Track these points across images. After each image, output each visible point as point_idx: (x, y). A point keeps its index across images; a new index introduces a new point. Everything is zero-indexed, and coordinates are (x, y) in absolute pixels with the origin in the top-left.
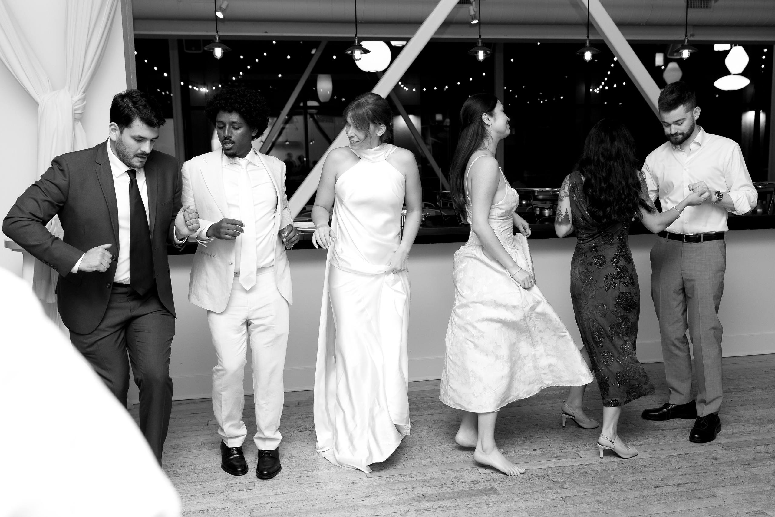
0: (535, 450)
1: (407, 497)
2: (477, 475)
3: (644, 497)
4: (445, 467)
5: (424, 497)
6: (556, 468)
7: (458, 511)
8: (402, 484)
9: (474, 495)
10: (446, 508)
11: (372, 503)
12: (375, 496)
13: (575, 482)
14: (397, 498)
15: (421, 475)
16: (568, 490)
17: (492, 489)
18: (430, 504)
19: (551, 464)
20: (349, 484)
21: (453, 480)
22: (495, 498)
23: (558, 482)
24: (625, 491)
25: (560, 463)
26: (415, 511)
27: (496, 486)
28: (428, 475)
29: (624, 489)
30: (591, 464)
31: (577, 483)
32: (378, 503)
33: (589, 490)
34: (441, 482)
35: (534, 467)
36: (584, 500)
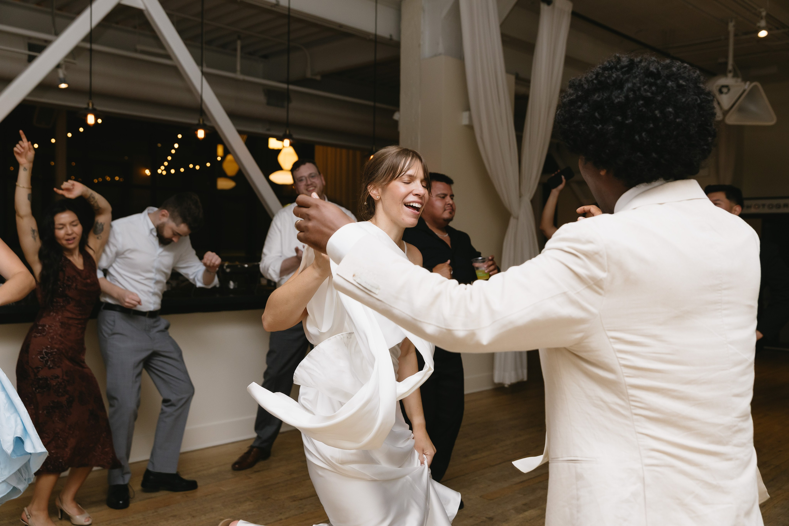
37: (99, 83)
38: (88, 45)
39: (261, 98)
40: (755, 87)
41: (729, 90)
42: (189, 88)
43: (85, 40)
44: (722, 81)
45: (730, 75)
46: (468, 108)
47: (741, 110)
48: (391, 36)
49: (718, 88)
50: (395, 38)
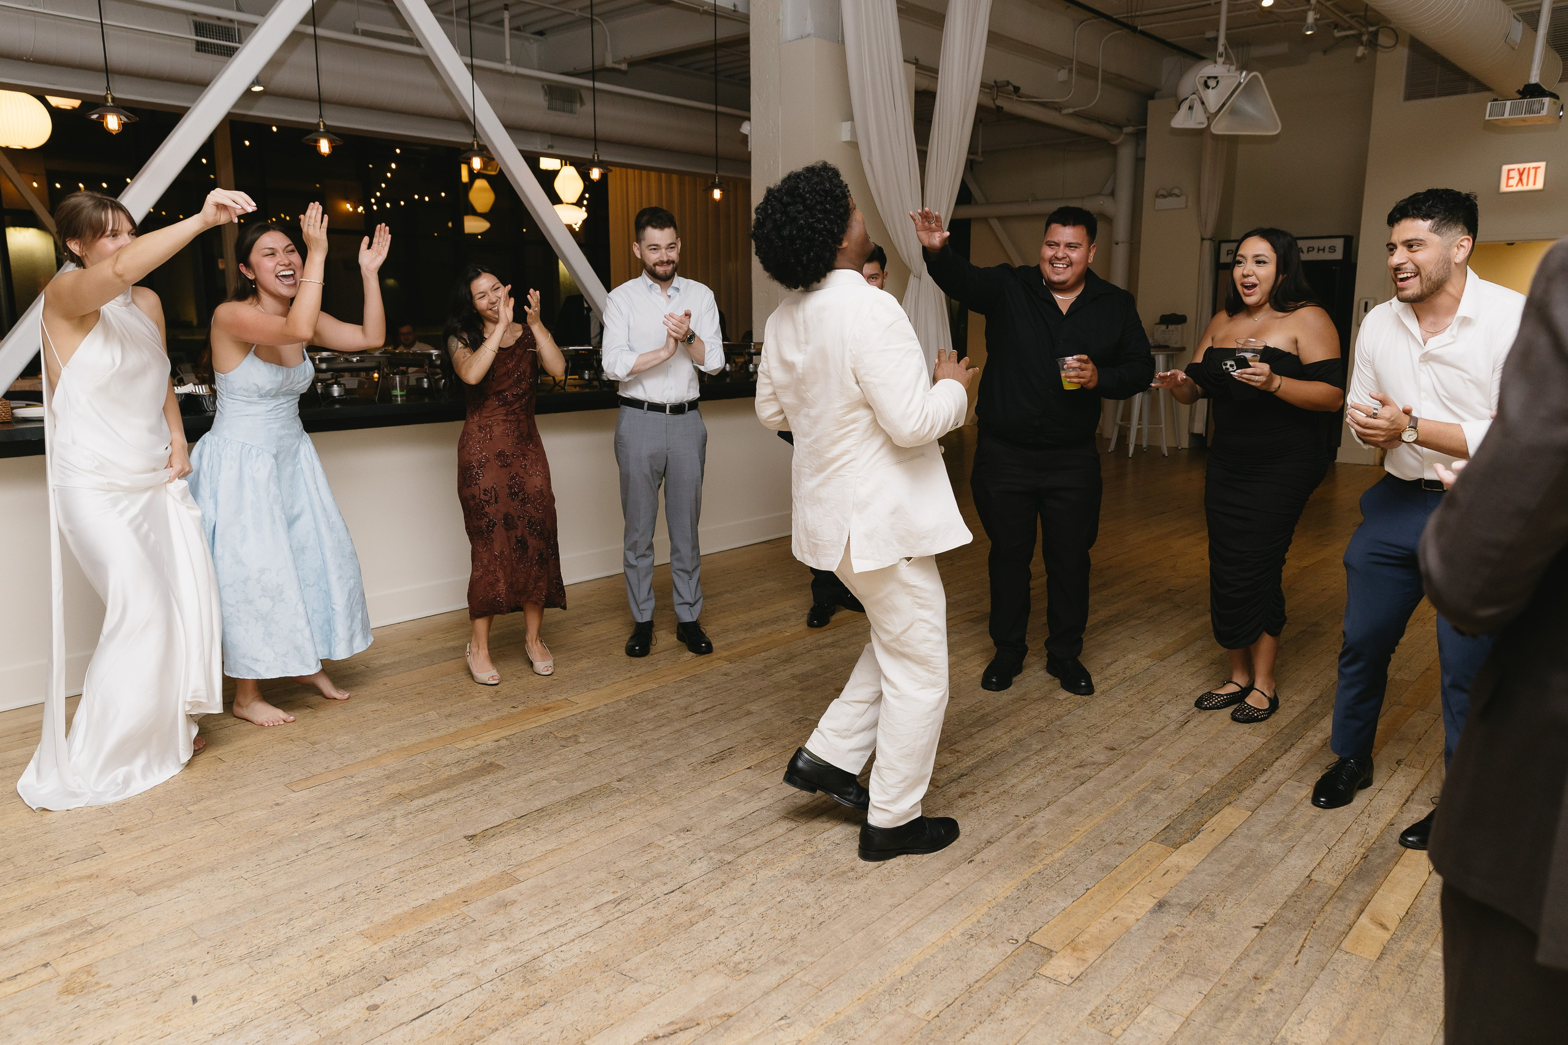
0: (514, 707)
1: (378, 803)
2: (458, 753)
3: (678, 731)
4: (406, 753)
5: (401, 797)
6: (555, 723)
7: (465, 800)
8: (357, 788)
9: (473, 777)
10: (446, 802)
11: (330, 823)
12: (328, 812)
13: (590, 733)
14: (364, 806)
15: (378, 771)
16: (587, 744)
17: (491, 764)
18: (419, 803)
19: (545, 719)
20: (271, 807)
21: (429, 766)
22: (501, 774)
23: (570, 738)
24: (654, 729)
25: (556, 715)
26: (405, 816)
27: (493, 760)
28: (387, 768)
29: (651, 728)
30: (595, 709)
31: (593, 734)
32: (340, 820)
33: (612, 738)
34: (414, 773)
35: (527, 727)
36: (613, 751)
37: (332, 86)
38: (310, 30)
39: (540, 99)
40: (1255, 76)
41: (1218, 82)
42: (448, 90)
43: (304, 21)
44: (1209, 70)
45: (1220, 60)
46: (851, 118)
47: (1234, 112)
48: (735, 6)
49: (1202, 81)
50: (740, 9)
